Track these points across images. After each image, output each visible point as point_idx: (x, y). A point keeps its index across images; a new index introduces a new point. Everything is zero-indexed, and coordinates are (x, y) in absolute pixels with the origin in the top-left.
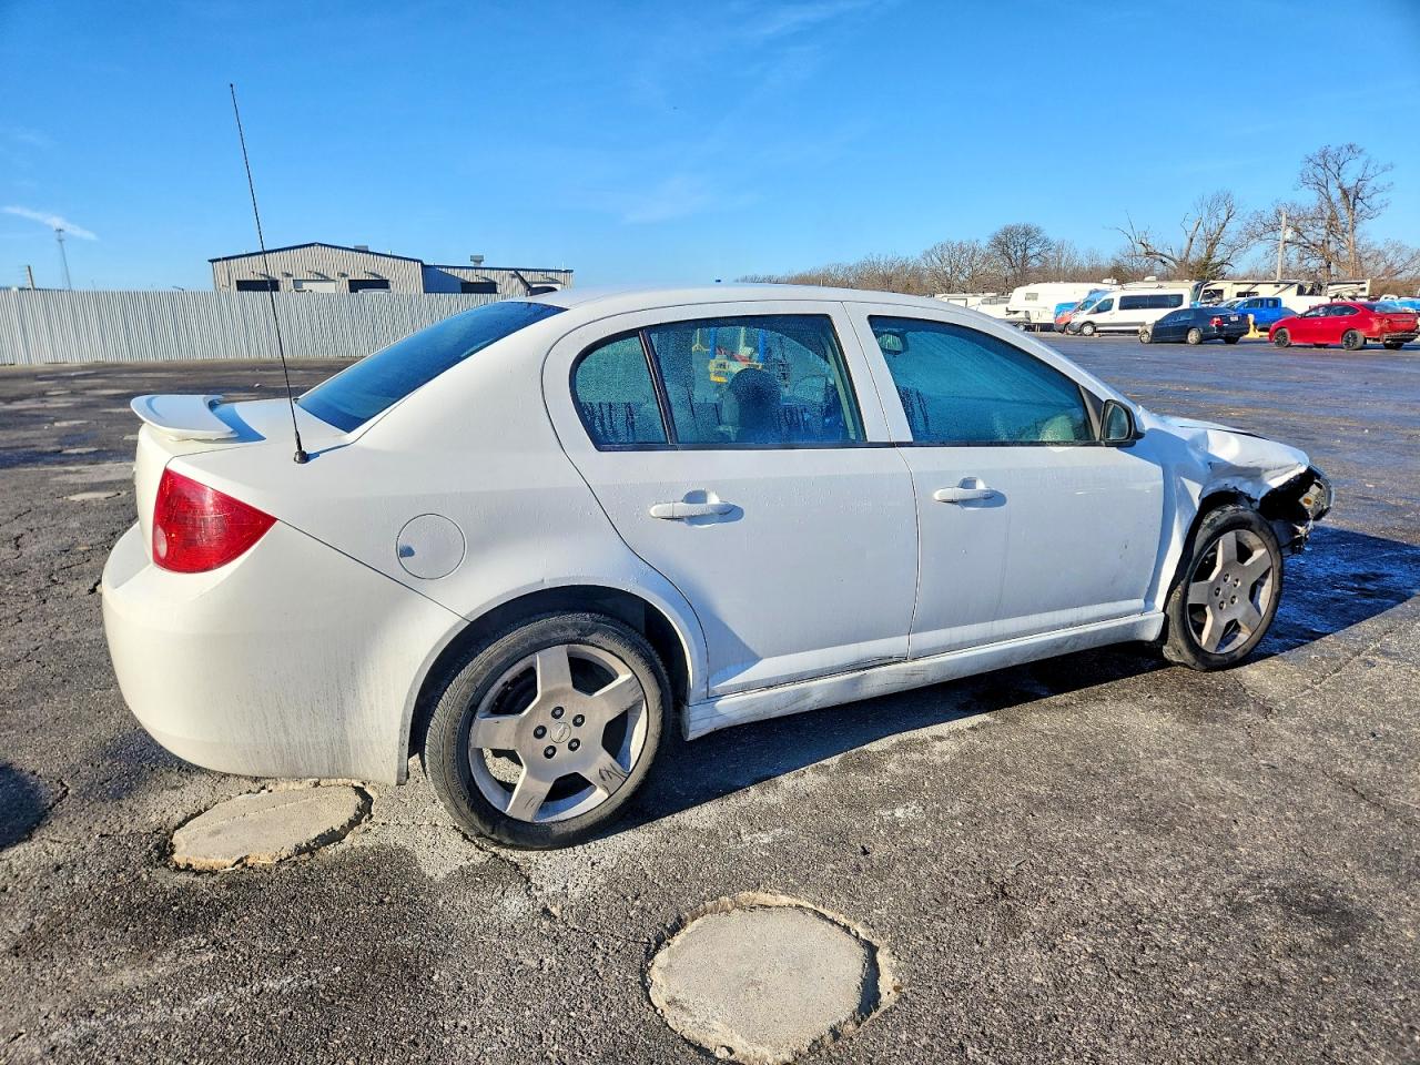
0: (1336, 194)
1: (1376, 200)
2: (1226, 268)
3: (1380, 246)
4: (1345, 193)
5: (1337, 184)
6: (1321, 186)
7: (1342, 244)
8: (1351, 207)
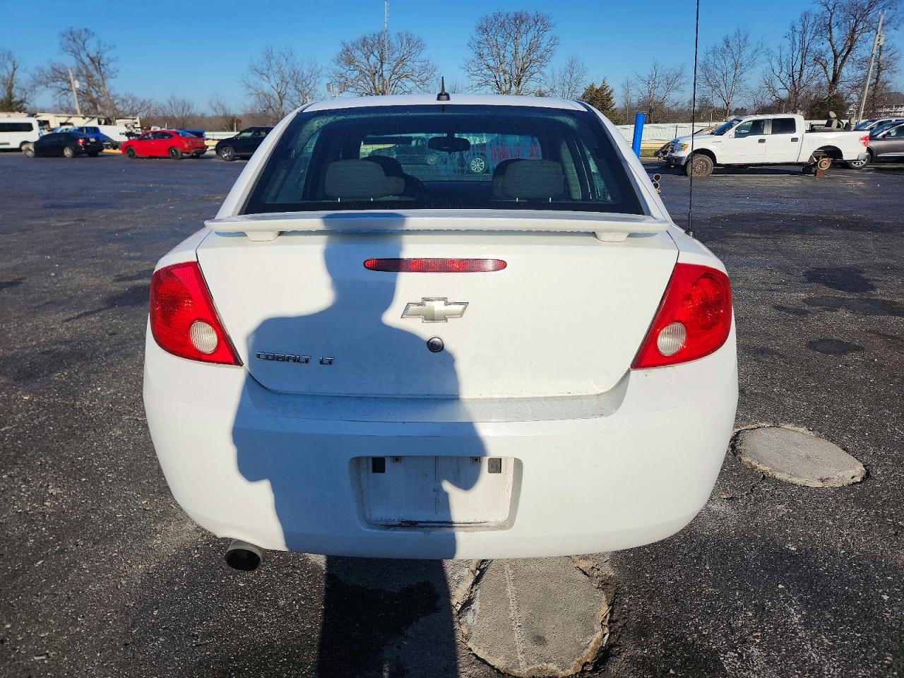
0: (87, 61)
1: (111, 66)
2: (25, 105)
3: (122, 96)
4: (92, 60)
5: (85, 53)
6: (76, 54)
7: (99, 94)
8: (98, 70)
